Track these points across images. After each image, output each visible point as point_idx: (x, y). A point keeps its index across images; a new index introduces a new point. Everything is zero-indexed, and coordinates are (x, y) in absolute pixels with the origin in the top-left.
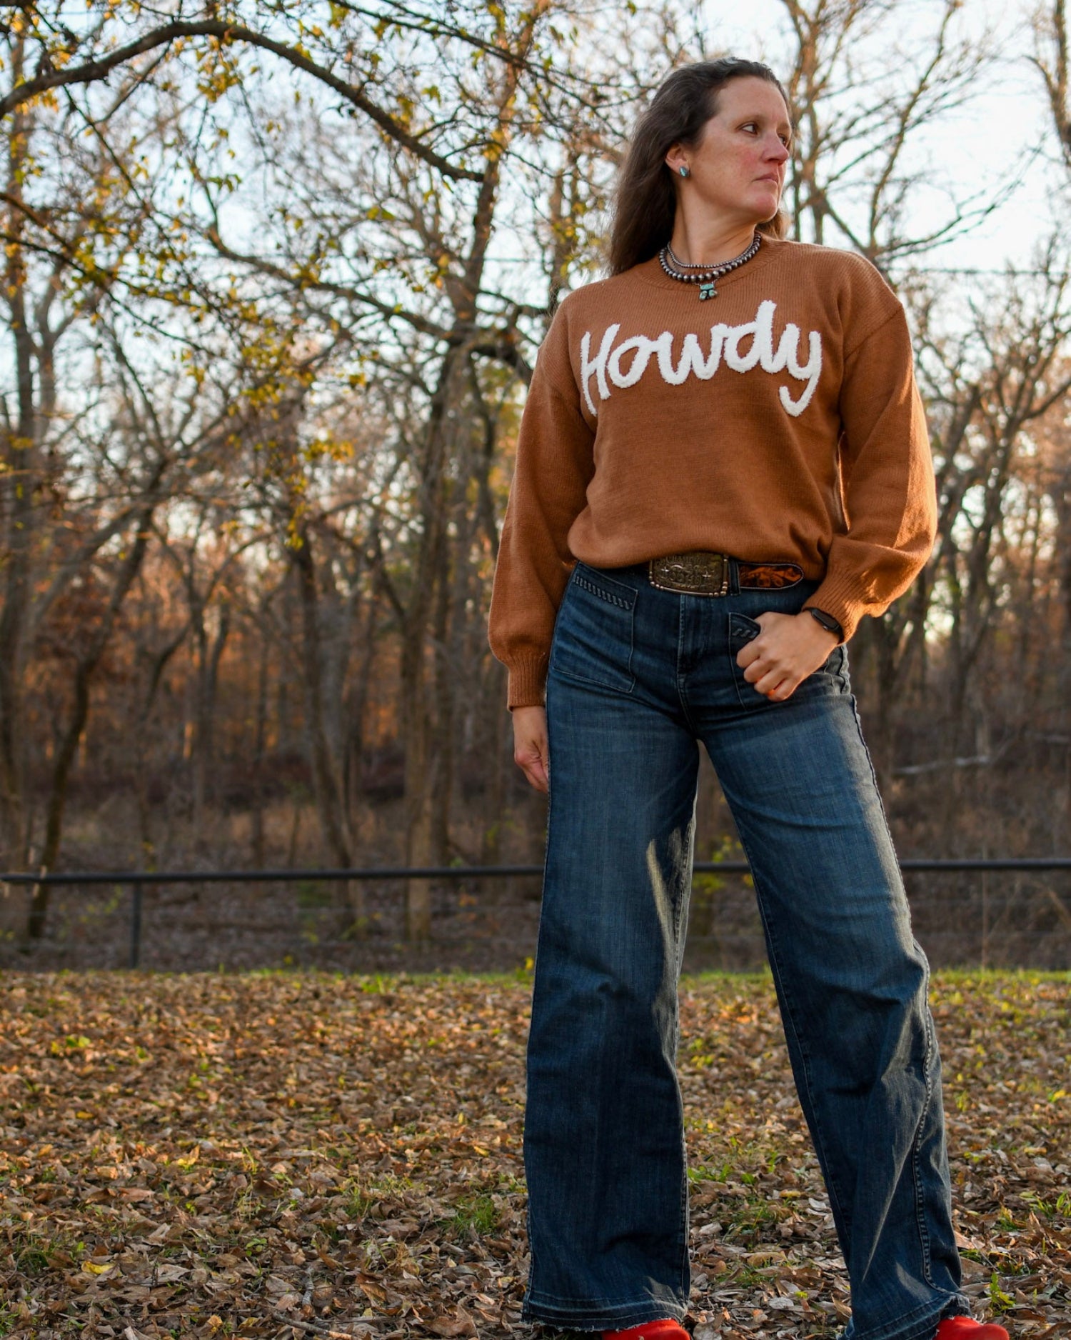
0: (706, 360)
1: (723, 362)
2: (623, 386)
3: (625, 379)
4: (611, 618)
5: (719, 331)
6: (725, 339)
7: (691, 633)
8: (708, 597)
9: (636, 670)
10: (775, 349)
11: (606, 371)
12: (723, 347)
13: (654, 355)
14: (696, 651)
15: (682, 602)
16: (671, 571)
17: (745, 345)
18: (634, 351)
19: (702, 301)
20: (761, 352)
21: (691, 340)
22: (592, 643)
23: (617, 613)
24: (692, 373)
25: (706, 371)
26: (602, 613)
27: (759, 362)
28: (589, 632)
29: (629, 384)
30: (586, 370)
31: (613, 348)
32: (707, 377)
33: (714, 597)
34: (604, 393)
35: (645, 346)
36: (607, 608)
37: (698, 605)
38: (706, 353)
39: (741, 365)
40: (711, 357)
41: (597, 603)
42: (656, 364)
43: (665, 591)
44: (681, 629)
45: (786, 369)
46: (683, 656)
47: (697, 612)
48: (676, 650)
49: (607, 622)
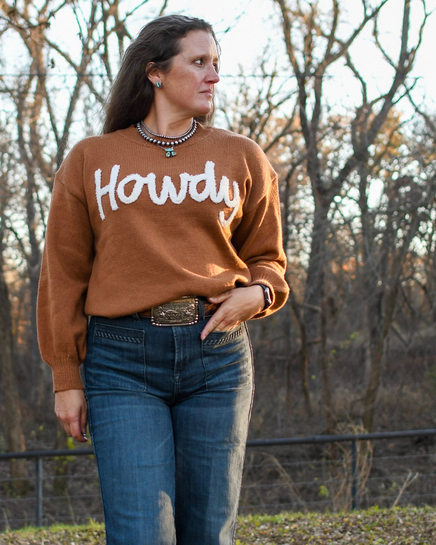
0: (178, 193)
1: (188, 195)
2: (127, 203)
3: (128, 198)
4: (129, 350)
5: (185, 177)
6: (189, 182)
7: (182, 349)
8: (188, 325)
9: (149, 377)
10: (218, 190)
11: (116, 193)
12: (188, 187)
13: (146, 185)
14: (185, 359)
15: (174, 331)
16: (167, 313)
17: (201, 186)
18: (133, 182)
19: (168, 157)
20: (210, 190)
21: (167, 180)
22: (119, 367)
23: (133, 346)
24: (169, 199)
25: (178, 199)
26: (121, 349)
27: (209, 197)
28: (115, 361)
29: (131, 202)
30: (100, 192)
31: (119, 180)
32: (178, 203)
33: (192, 325)
34: (114, 206)
35: (140, 181)
36: (124, 345)
37: (183, 331)
38: (178, 189)
39: (200, 198)
40: (181, 191)
41: (117, 344)
42: (147, 191)
43: (162, 326)
44: (176, 347)
45: (223, 201)
46: (179, 363)
47: (184, 335)
48: (173, 361)
49: (126, 354)
